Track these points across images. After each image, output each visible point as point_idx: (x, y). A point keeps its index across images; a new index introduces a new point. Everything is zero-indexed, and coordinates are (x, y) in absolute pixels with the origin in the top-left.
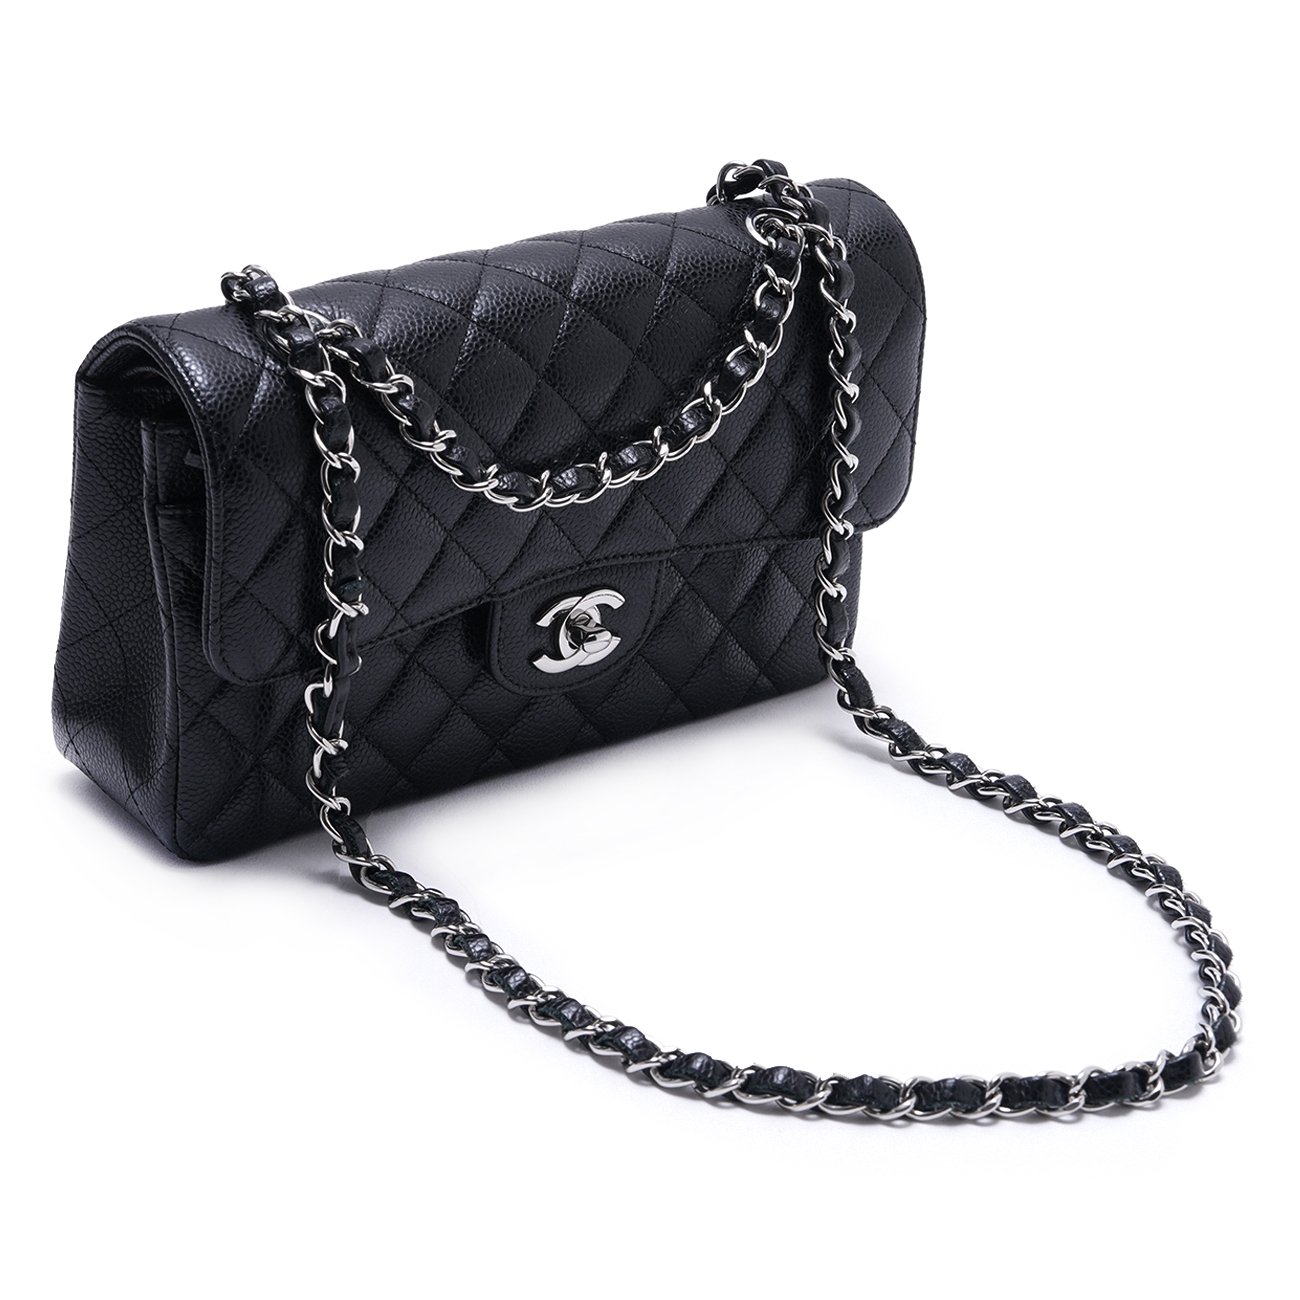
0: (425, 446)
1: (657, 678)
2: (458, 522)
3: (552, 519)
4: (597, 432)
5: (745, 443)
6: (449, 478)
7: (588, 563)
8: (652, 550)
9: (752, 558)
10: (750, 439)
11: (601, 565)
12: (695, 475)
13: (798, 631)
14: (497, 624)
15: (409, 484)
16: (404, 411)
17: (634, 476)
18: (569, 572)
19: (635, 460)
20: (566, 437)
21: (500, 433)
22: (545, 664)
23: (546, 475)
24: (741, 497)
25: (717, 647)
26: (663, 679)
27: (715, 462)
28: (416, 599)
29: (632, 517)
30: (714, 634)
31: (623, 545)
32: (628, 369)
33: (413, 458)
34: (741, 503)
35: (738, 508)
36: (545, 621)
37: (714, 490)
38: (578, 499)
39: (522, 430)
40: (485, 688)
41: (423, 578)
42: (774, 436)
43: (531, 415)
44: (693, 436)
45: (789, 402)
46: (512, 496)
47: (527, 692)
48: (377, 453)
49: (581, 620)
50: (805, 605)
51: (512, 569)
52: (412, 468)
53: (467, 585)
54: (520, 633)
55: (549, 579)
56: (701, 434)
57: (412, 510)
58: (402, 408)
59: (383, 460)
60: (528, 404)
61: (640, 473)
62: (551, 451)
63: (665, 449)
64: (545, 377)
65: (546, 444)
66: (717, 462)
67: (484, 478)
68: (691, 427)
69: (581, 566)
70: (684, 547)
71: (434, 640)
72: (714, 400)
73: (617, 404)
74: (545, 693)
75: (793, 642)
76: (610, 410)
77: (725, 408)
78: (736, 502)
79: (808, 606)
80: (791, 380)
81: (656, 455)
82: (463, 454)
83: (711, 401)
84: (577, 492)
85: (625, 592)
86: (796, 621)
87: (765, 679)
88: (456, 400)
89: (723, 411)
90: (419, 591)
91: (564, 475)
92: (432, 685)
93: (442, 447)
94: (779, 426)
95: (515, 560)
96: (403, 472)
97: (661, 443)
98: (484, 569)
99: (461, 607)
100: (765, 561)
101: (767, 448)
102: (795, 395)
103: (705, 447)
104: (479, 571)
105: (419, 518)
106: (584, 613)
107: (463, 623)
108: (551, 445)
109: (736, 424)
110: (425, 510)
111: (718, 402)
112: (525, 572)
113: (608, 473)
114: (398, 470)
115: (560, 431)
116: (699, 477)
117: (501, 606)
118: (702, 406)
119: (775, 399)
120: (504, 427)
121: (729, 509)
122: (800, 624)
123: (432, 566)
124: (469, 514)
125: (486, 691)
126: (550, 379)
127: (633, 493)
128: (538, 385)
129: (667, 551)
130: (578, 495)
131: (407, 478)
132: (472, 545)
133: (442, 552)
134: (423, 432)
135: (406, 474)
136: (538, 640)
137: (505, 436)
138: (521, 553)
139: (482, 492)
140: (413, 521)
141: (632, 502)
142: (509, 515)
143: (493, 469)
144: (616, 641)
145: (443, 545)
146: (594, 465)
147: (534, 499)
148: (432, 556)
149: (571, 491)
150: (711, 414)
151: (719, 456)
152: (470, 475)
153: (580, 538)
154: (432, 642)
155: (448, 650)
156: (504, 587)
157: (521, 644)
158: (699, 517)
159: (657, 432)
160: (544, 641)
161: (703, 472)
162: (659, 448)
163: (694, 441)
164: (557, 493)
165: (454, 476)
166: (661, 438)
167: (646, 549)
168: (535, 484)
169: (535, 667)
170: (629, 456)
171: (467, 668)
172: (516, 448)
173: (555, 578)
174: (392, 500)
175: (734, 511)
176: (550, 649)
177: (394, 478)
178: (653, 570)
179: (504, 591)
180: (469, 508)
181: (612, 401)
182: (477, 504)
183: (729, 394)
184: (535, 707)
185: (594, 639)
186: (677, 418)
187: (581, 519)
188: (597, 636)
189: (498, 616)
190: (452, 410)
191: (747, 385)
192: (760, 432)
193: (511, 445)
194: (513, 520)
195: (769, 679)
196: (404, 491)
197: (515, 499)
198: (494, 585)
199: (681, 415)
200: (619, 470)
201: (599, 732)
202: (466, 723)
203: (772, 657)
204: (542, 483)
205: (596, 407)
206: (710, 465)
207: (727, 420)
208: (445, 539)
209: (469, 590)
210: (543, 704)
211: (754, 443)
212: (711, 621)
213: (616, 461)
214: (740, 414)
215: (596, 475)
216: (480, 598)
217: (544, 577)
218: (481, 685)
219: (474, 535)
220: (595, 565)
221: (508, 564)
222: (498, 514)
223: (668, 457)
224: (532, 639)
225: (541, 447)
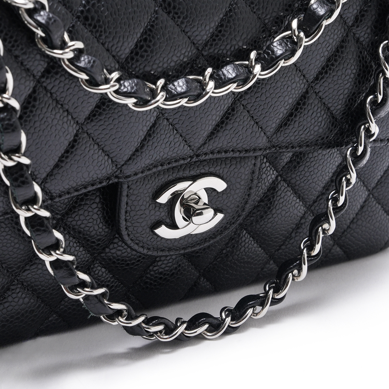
0: (57, 53)
1: (255, 245)
2: (88, 118)
3: (167, 120)
4: (205, 53)
5: (323, 69)
6: (78, 80)
7: (198, 156)
8: (248, 148)
9: (329, 159)
10: (327, 66)
11: (207, 157)
12: (282, 91)
13: (363, 214)
14: (124, 199)
15: (45, 84)
16: (39, 25)
17: (232, 87)
18: (182, 162)
19: (234, 75)
20: (178, 55)
21: (123, 48)
22: (163, 232)
23: (161, 82)
24: (319, 110)
25: (302, 224)
26: (260, 246)
27: (299, 82)
28: (53, 177)
29: (232, 121)
30: (299, 214)
31: (225, 143)
32: (230, 4)
33: (48, 63)
34: (319, 115)
35: (316, 118)
36: (164, 199)
37: (298, 104)
38: (186, 103)
39: (142, 47)
40: (119, 248)
41: (59, 161)
42: (345, 65)
43: (149, 35)
44: (281, 60)
45: (358, 39)
46: (131, 97)
47: (150, 253)
48: (16, 57)
49: (191, 200)
50: (369, 195)
51: (135, 157)
52: (47, 72)
53: (97, 168)
54: (143, 208)
55: (165, 167)
56: (287, 58)
57: (47, 106)
58: (36, 21)
59: (22, 63)
60: (147, 27)
61: (237, 86)
62: (165, 65)
63: (257, 69)
64: (161, 5)
65: (161, 59)
66: (301, 82)
67: (107, 81)
68: (279, 52)
69: (191, 157)
70: (274, 147)
71: (77, 210)
72: (299, 33)
73: (220, 31)
74: (164, 254)
75: (360, 222)
76: (216, 36)
77: (307, 40)
78: (315, 114)
79: (371, 196)
80: (361, 21)
81: (251, 72)
82: (89, 62)
83: (297, 33)
84: (186, 97)
85: (228, 179)
86: (362, 207)
87: (338, 249)
88: (86, 18)
89: (306, 42)
90: (55, 171)
91: (176, 83)
92: (75, 245)
93: (71, 55)
94: (350, 57)
95: (137, 150)
96: (40, 74)
97: (255, 64)
98: (111, 156)
99: (93, 185)
100: (340, 162)
101: (340, 73)
102: (363, 33)
103: (291, 70)
104: (106, 157)
105: (54, 113)
106: (195, 194)
107: (100, 198)
108: (166, 60)
109: (316, 53)
110: (59, 106)
111: (302, 34)
112: (144, 160)
113: (211, 84)
114: (35, 72)
115: (173, 50)
116: (286, 93)
117: (126, 186)
118: (290, 37)
119: (347, 36)
120: (126, 44)
121: (309, 119)
122: (365, 209)
123: (67, 151)
124: (97, 111)
125: (119, 250)
126: (166, 8)
127: (234, 103)
128: (156, 12)
129: (260, 149)
130: (186, 100)
131: (43, 80)
132: (100, 136)
133: (75, 141)
134: (54, 41)
135: (43, 76)
136: (158, 213)
137: (128, 51)
138: (142, 146)
139: (106, 93)
140: (48, 114)
141: (233, 110)
142: (131, 115)
143: (115, 75)
144: (220, 216)
145: (76, 135)
146: (201, 78)
147: (150, 101)
148: (66, 143)
149: (181, 95)
150: (296, 44)
151: (302, 77)
152: (94, 79)
153: (190, 136)
154: (74, 212)
155: (88, 218)
156: (129, 170)
157: (144, 216)
158: (286, 124)
159: (253, 55)
160: (163, 214)
161: (290, 89)
162: (253, 67)
163: (282, 63)
164: (169, 97)
165: (82, 79)
166: (256, 60)
167: (244, 146)
168: (152, 90)
169: (156, 234)
170: (229, 72)
171: (103, 233)
172: (137, 61)
173: (170, 166)
174: (30, 96)
175: (313, 121)
176: (168, 220)
177: (32, 78)
178: (249, 163)
179: (128, 174)
180: (98, 106)
181: (217, 28)
182: (104, 104)
183: (311, 29)
184: (160, 263)
185: (201, 214)
186: (269, 45)
187: (190, 120)
188: (203, 211)
189: (125, 193)
190: (82, 27)
191: (325, 23)
192: (336, 61)
193: (132, 59)
194: (134, 118)
195: (341, 248)
196: (41, 90)
197: (134, 100)
198: (120, 169)
199: (273, 42)
200: (221, 82)
201: (211, 283)
202: (104, 274)
203: (343, 233)
204: (157, 89)
205: (203, 32)
206: (295, 84)
207: (309, 49)
208: (78, 131)
209: (98, 172)
210: (166, 262)
211: (330, 69)
212: (297, 205)
213: (219, 75)
214: (320, 46)
215: (203, 85)
216: (109, 178)
217: (162, 165)
218: (116, 245)
219: (101, 128)
220: (203, 158)
221: (131, 153)
222: (121, 113)
223: (260, 75)
224: (153, 212)
225: (157, 62)
